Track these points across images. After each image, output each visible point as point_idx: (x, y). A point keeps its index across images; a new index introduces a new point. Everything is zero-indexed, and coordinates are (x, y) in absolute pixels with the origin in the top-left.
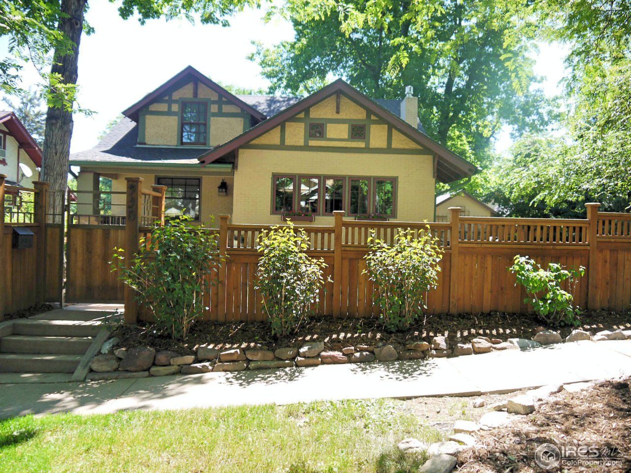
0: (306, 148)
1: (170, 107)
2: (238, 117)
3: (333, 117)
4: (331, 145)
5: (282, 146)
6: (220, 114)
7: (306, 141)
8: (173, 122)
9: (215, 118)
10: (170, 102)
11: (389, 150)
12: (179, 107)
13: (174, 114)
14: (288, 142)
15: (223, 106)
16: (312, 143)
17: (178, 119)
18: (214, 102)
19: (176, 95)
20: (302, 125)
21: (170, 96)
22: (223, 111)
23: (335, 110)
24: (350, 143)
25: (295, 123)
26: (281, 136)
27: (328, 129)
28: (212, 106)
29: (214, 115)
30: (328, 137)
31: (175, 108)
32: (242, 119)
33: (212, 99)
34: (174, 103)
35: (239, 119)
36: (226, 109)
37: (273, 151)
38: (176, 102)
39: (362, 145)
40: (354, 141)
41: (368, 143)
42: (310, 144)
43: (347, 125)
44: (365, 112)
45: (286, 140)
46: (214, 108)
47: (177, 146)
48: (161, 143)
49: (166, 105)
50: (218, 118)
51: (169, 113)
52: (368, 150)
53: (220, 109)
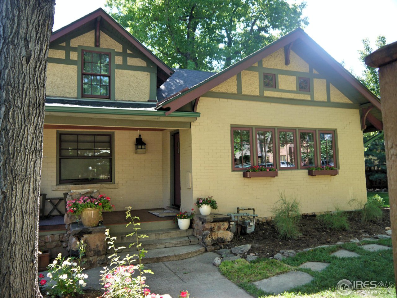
0: (261, 98)
1: (67, 55)
2: (144, 71)
3: (282, 69)
4: (283, 97)
5: (239, 96)
6: (125, 66)
7: (261, 92)
8: (72, 71)
9: (120, 70)
10: (68, 49)
11: (329, 104)
12: (78, 56)
13: (73, 63)
14: (246, 91)
15: (128, 58)
16: (267, 93)
17: (78, 68)
18: (118, 54)
19: (75, 42)
20: (257, 74)
21: (68, 43)
22: (128, 64)
23: (284, 61)
24: (298, 95)
25: (250, 72)
26: (237, 85)
27: (279, 80)
28: (116, 57)
29: (119, 67)
30: (280, 88)
31: (74, 56)
32: (148, 73)
33: (116, 50)
34: (73, 51)
35: (145, 73)
36: (132, 61)
37: (230, 101)
38: (74, 49)
39: (308, 98)
40: (302, 94)
41: (312, 96)
42: (265, 95)
43: (295, 77)
44: (308, 66)
45: (243, 89)
46: (119, 60)
47: (77, 98)
48: (58, 94)
49: (64, 52)
50: (123, 71)
51: (67, 61)
52: (313, 103)
53: (125, 61)
